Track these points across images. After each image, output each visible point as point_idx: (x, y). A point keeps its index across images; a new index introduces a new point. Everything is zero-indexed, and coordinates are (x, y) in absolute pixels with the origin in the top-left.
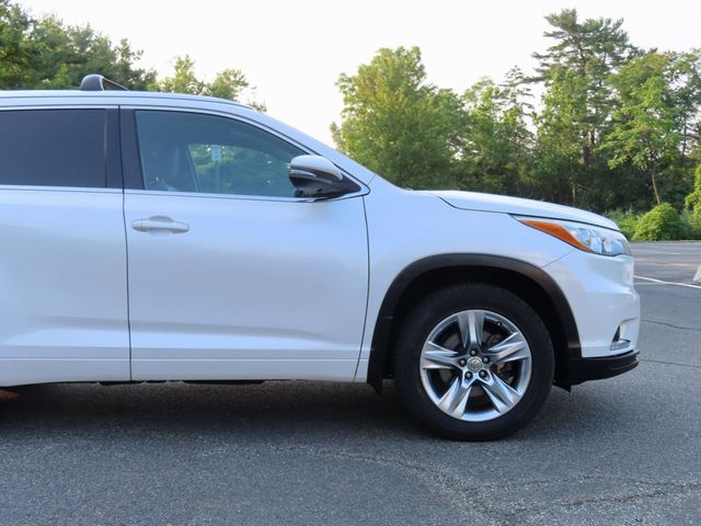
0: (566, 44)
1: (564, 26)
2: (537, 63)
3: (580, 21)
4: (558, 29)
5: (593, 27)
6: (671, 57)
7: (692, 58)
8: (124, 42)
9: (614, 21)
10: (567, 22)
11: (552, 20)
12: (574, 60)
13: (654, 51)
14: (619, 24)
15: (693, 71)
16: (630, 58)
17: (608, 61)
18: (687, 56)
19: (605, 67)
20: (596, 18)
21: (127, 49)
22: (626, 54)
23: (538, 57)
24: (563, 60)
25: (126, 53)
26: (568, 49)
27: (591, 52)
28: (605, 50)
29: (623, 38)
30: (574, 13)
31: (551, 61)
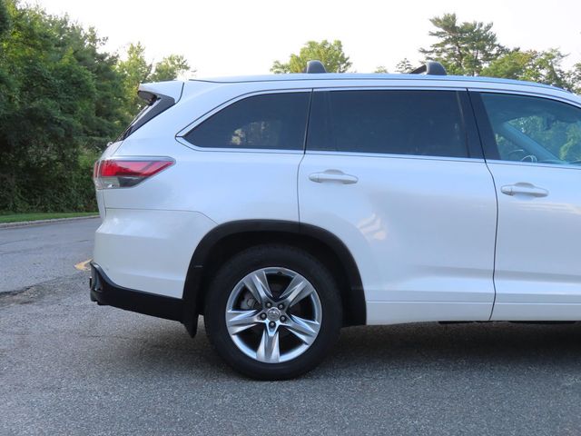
0: (446, 42)
1: (446, 28)
2: (423, 57)
3: (459, 24)
4: (441, 30)
5: (468, 28)
6: (532, 55)
7: (550, 56)
8: (91, 30)
9: (485, 25)
10: (448, 24)
11: (436, 22)
12: (452, 55)
13: (517, 50)
14: (489, 27)
15: (551, 67)
16: (497, 55)
17: (480, 56)
18: (546, 54)
19: (477, 62)
20: (471, 22)
21: (94, 35)
22: (494, 52)
23: (424, 52)
24: (444, 55)
25: (93, 39)
26: (448, 46)
27: (467, 49)
28: (478, 48)
29: (493, 38)
30: (454, 17)
31: (434, 56)
